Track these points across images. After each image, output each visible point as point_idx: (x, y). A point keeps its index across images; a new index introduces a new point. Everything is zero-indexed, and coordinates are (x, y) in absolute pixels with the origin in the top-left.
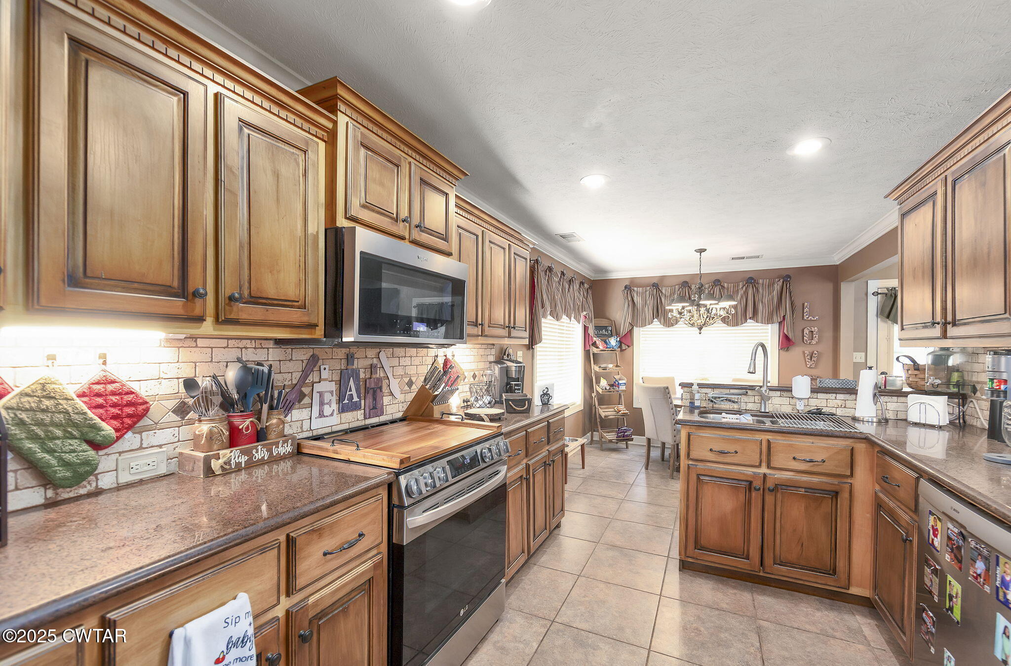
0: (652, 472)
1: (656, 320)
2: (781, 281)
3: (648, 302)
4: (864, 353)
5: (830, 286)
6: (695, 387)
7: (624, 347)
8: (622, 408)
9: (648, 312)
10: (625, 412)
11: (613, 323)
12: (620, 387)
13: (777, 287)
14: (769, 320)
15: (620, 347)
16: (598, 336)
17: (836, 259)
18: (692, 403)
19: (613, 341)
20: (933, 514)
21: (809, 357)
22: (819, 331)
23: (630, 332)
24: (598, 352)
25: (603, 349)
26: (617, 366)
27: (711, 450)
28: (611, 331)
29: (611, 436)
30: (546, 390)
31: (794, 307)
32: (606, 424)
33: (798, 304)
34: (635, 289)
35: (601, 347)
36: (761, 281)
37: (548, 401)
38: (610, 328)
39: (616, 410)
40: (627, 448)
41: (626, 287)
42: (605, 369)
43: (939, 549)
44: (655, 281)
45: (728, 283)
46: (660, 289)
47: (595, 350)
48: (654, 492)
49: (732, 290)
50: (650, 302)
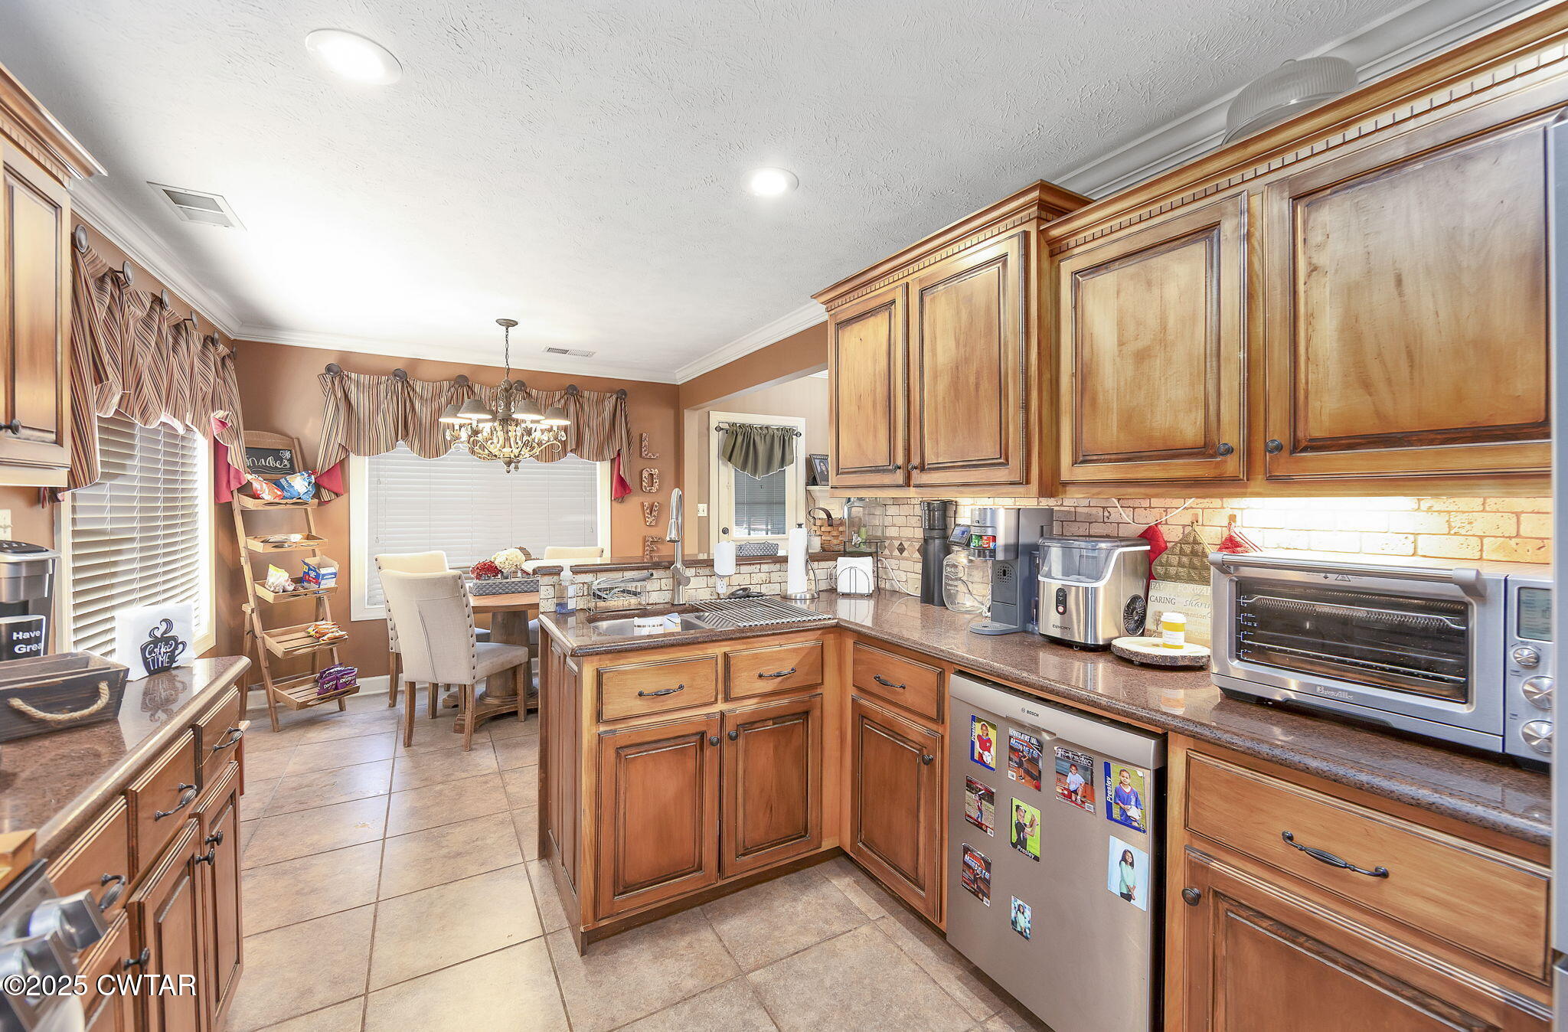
0: (422, 750)
1: (401, 442)
2: (614, 397)
3: (384, 406)
4: (706, 505)
5: (668, 414)
6: (566, 574)
7: (326, 495)
8: (329, 628)
9: (384, 425)
10: (337, 634)
11: (294, 443)
12: (323, 582)
13: (609, 405)
14: (599, 456)
15: (317, 495)
16: (254, 469)
17: (678, 376)
18: (561, 605)
19: (300, 484)
20: (980, 720)
21: (648, 511)
22: (660, 476)
23: (342, 465)
24: (260, 508)
25: (272, 500)
26: (309, 537)
27: (641, 694)
28: (291, 460)
29: (301, 693)
30: (164, 626)
31: (631, 437)
32: (284, 669)
33: (635, 434)
34: (353, 375)
35: (267, 496)
36: (586, 394)
37: (172, 658)
38: (287, 455)
39: (313, 633)
40: (342, 709)
41: (329, 369)
42: (279, 545)
43: (993, 765)
44: (399, 366)
45: (538, 390)
46: (411, 383)
47: (250, 503)
48: (447, 792)
49: (543, 402)
50: (389, 408)
